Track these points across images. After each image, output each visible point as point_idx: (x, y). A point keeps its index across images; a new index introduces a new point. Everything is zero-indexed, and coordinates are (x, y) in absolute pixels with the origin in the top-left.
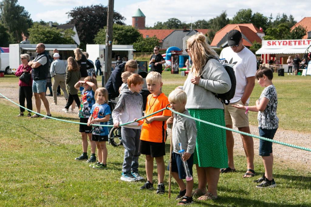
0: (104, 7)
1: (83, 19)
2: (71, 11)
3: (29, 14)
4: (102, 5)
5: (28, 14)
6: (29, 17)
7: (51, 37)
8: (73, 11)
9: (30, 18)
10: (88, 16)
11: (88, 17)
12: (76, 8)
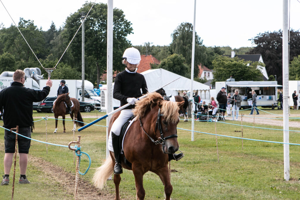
0: (295, 31)
1: (269, 46)
2: (255, 37)
3: (202, 40)
4: (293, 29)
5: (200, 39)
6: (201, 44)
7: (238, 70)
8: (257, 37)
9: (203, 44)
10: (276, 42)
11: (276, 44)
12: (260, 34)
